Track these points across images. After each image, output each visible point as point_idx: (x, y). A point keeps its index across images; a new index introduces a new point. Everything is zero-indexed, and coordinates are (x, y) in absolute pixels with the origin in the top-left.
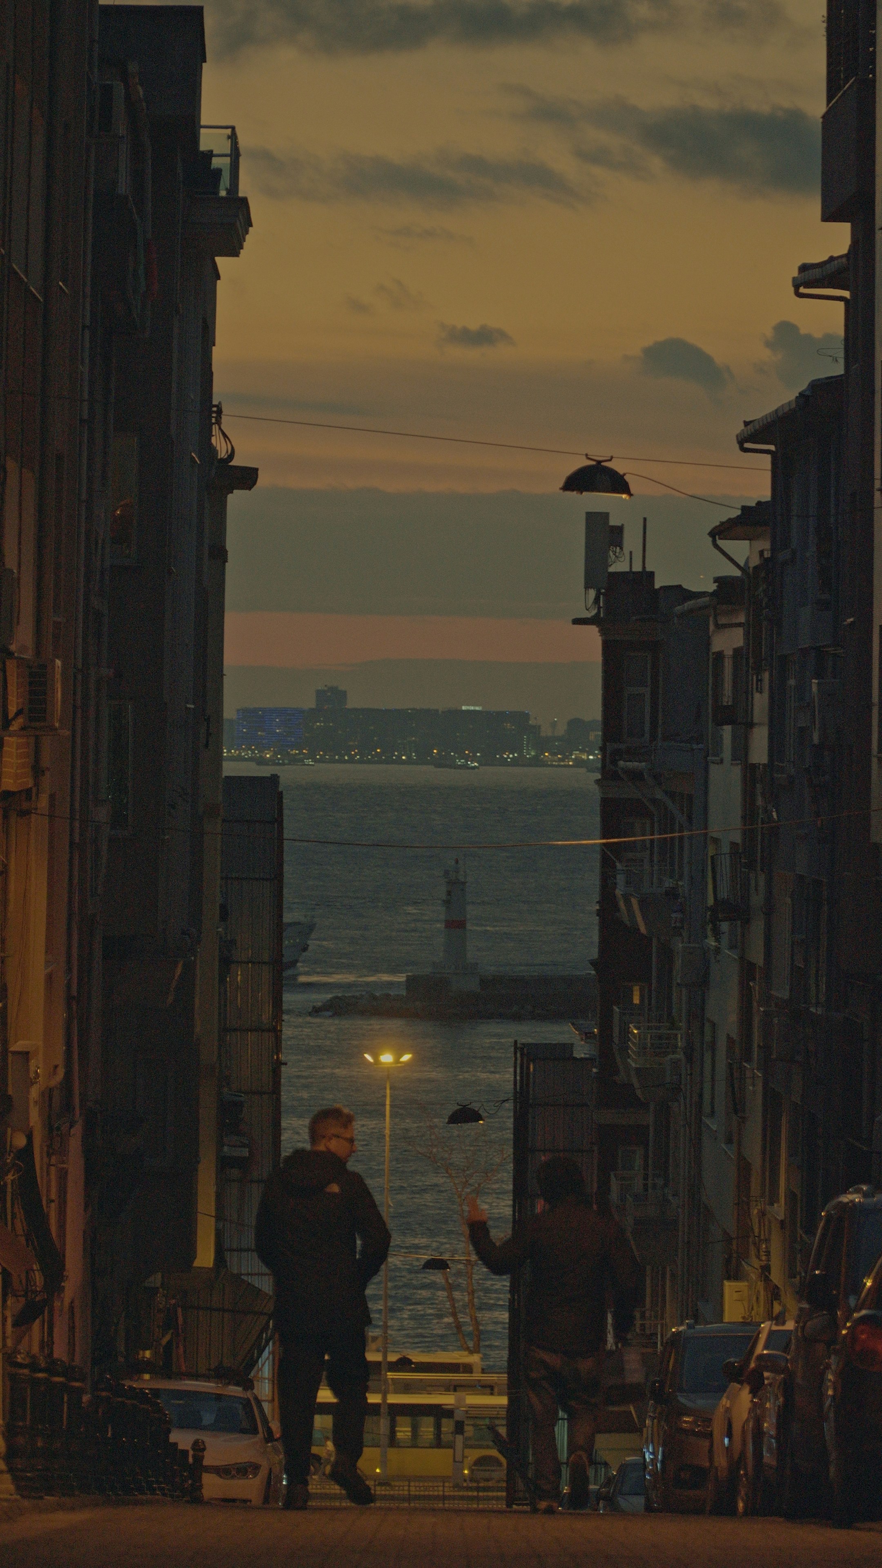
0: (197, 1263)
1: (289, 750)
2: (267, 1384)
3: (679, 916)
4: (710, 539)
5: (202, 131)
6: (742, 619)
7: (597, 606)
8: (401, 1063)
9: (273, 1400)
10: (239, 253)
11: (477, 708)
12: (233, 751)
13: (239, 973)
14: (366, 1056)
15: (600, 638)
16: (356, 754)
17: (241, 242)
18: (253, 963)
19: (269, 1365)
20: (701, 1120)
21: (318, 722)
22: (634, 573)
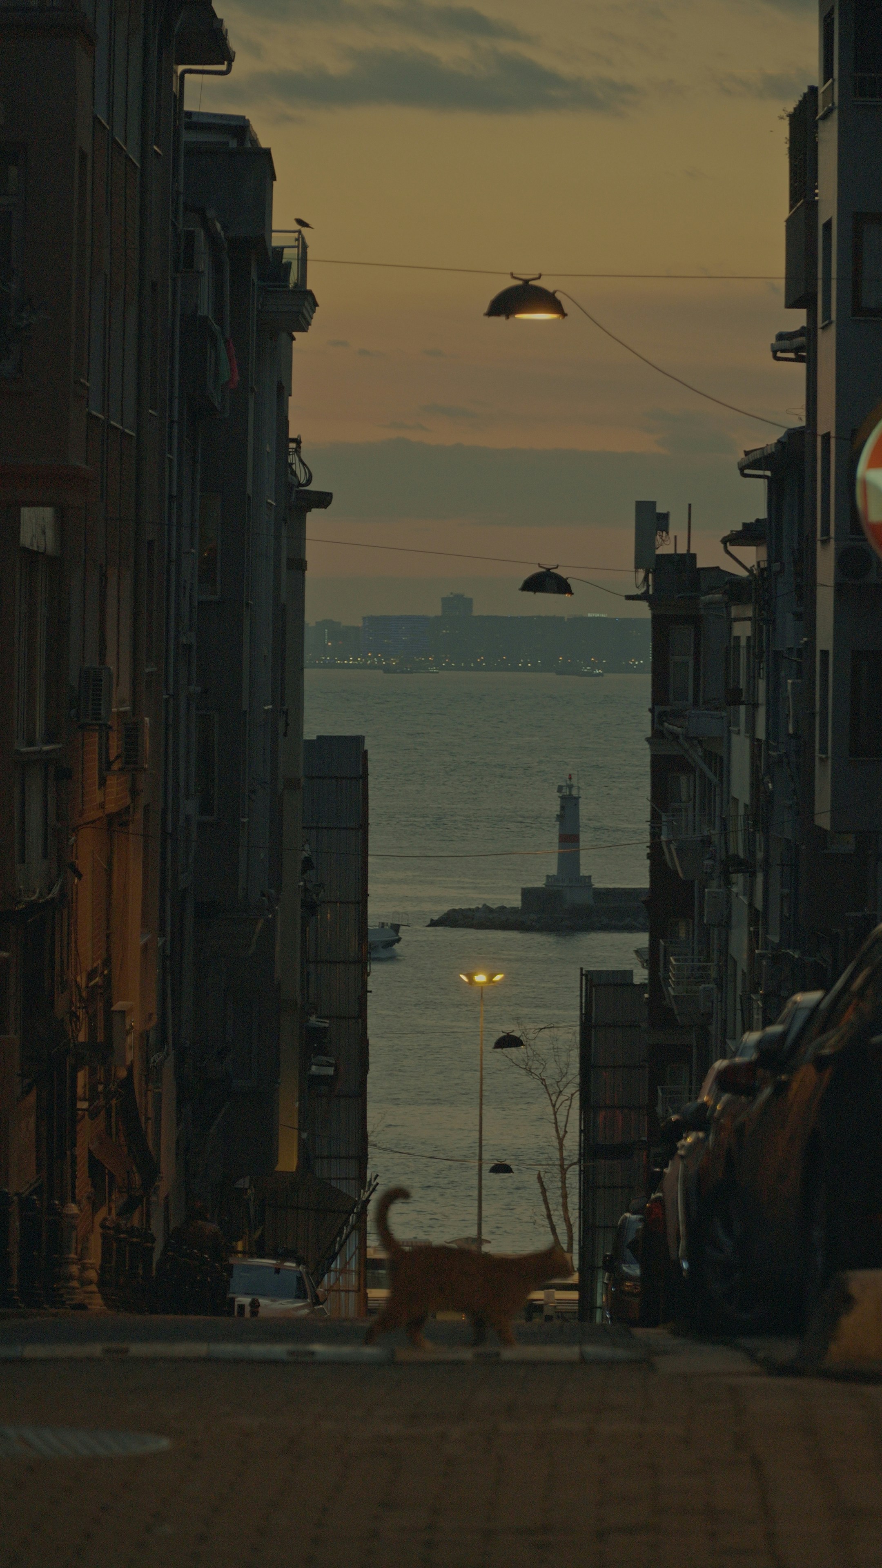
0: (279, 1168)
1: (415, 658)
2: (354, 1276)
3: (711, 862)
4: (722, 546)
5: (273, 234)
6: (750, 613)
7: (646, 584)
8: (494, 982)
9: (359, 1290)
10: (308, 329)
11: (603, 616)
12: (359, 659)
13: (329, 911)
14: (462, 976)
15: (650, 611)
16: (482, 661)
17: (308, 321)
18: (341, 902)
19: (355, 1258)
20: (725, 1043)
21: (444, 630)
22: (678, 555)
